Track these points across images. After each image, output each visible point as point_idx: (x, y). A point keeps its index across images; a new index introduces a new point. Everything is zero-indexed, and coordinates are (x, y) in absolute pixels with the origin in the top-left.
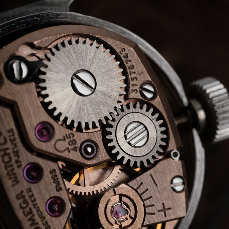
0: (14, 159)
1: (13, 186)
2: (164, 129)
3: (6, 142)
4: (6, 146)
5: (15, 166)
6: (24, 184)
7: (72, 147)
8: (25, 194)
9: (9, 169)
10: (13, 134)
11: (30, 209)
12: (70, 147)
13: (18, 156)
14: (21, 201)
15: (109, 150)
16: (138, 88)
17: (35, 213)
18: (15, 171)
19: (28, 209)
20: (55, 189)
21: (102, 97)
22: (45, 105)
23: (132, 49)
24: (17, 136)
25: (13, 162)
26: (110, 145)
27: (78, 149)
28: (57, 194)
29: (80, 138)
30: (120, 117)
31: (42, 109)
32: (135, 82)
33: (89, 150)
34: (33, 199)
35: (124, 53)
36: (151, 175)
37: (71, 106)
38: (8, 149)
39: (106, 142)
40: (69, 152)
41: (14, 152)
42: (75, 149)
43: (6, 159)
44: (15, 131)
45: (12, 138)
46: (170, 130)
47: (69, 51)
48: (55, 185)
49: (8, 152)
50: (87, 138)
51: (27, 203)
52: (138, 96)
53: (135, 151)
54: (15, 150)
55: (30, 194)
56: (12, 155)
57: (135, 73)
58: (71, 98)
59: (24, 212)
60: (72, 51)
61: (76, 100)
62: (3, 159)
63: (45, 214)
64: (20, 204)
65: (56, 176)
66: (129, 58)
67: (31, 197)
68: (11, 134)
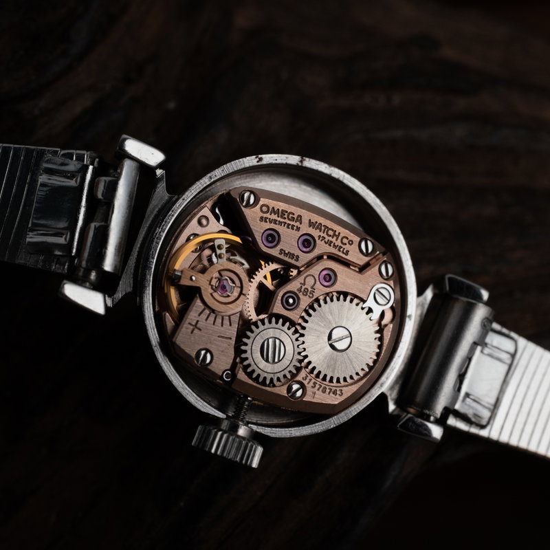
0: (327, 238)
1: (310, 220)
2: (261, 379)
3: (342, 243)
4: (339, 240)
5: (322, 234)
6: (305, 229)
7: (303, 290)
8: (297, 224)
9: (323, 228)
10: (343, 253)
11: (285, 218)
12: (303, 287)
13: (326, 243)
14: (295, 216)
15: (278, 317)
16: (305, 382)
17: (279, 219)
18: (318, 230)
19: (286, 216)
20: (284, 249)
21: (319, 345)
22: (345, 294)
23: (336, 403)
24: (341, 254)
25: (325, 235)
26: (281, 321)
27: (298, 292)
28: (279, 247)
29: (305, 301)
30: (296, 347)
31: (345, 290)
32: (311, 384)
33: (291, 301)
34: (290, 227)
35: (338, 392)
36: (231, 338)
37: (331, 314)
38: (337, 240)
39: (286, 319)
40: (301, 284)
41: (332, 242)
42: (300, 290)
43: (331, 233)
44: (344, 256)
45: (342, 249)
46: (255, 384)
47: (369, 347)
48: (287, 252)
49: (335, 238)
50: (300, 306)
51: (289, 219)
52: (299, 378)
53: (262, 338)
54: (332, 244)
55: (295, 228)
56: (330, 239)
57: (318, 389)
58: (337, 320)
59: (287, 212)
60: (368, 350)
61: (333, 322)
62: (333, 230)
63: (272, 226)
64: (294, 214)
65: (292, 258)
66: (331, 394)
67: (293, 226)
68: (345, 251)
